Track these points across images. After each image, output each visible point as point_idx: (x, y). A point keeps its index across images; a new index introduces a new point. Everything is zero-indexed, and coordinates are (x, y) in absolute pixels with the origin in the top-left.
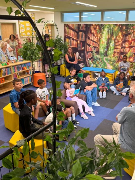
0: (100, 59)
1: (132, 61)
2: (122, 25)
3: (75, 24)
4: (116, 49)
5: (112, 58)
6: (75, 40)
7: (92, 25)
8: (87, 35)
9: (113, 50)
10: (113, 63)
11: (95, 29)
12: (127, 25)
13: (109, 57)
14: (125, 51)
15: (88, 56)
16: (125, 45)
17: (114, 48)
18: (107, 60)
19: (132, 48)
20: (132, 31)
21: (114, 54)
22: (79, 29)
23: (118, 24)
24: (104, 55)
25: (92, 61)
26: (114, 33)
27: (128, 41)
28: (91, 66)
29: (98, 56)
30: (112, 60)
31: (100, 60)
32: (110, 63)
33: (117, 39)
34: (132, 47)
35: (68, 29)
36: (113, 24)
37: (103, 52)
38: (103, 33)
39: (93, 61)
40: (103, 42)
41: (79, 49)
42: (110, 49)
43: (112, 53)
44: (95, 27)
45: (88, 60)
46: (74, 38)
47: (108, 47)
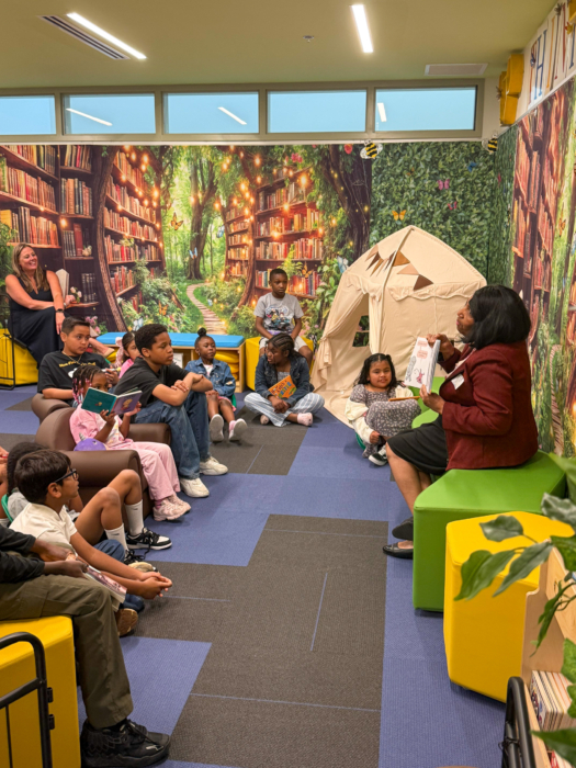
0: (169, 294)
1: (302, 294)
2: (249, 151)
3: (38, 147)
4: (235, 247)
5: (222, 287)
6: (46, 215)
7: (121, 149)
8: (99, 192)
9: (221, 252)
10: (229, 306)
11: (135, 166)
12: (266, 150)
13: (208, 285)
14: (271, 257)
15: (113, 282)
16: (269, 232)
17: (223, 244)
18: (203, 294)
19: (296, 242)
20: (288, 173)
21: (228, 271)
22: (60, 167)
23: (232, 145)
24: (186, 274)
25: (134, 306)
26: (217, 182)
27: (277, 213)
28: (133, 325)
29: (161, 282)
30: (223, 297)
31: (170, 298)
32: (215, 307)
33: (233, 207)
34: (298, 236)
35: (6, 167)
36: (212, 147)
37: (181, 265)
38: (174, 185)
39: (141, 306)
40: (178, 221)
41: (69, 255)
42: (212, 250)
43: (219, 265)
44: (134, 157)
45: (115, 300)
46: (37, 205)
47: (198, 241)
